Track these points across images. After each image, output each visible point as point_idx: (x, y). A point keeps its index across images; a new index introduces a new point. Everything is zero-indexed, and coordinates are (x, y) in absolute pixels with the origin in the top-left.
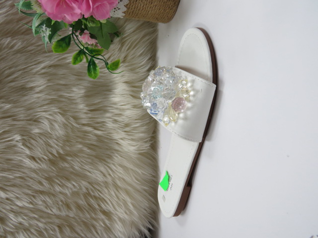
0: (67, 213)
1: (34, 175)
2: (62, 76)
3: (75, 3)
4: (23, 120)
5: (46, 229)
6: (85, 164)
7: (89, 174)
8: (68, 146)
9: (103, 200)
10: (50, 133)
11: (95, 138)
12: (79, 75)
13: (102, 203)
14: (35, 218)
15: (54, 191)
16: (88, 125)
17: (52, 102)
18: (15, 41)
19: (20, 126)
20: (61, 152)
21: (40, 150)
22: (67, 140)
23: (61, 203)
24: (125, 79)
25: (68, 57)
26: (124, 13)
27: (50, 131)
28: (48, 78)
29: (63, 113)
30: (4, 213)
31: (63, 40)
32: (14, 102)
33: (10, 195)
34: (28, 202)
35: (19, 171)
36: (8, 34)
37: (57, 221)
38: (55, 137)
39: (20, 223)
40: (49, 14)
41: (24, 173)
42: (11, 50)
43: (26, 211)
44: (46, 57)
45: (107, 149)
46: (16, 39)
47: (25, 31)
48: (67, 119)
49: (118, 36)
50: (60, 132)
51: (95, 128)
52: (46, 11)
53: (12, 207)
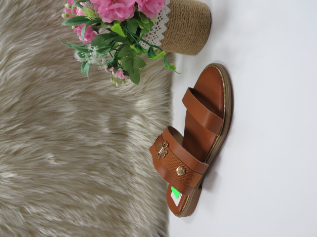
0: (93, 225)
2: (90, 103)
4: (55, 140)
12: (105, 102)
14: (63, 231)
17: (80, 126)
18: (50, 70)
19: (52, 145)
23: (87, 216)
28: (78, 104)
30: (34, 227)
32: (47, 124)
33: (40, 210)
34: (57, 217)
35: (50, 187)
36: (43, 63)
41: (54, 188)
42: (45, 79)
43: (54, 225)
46: (51, 68)
53: (42, 221)
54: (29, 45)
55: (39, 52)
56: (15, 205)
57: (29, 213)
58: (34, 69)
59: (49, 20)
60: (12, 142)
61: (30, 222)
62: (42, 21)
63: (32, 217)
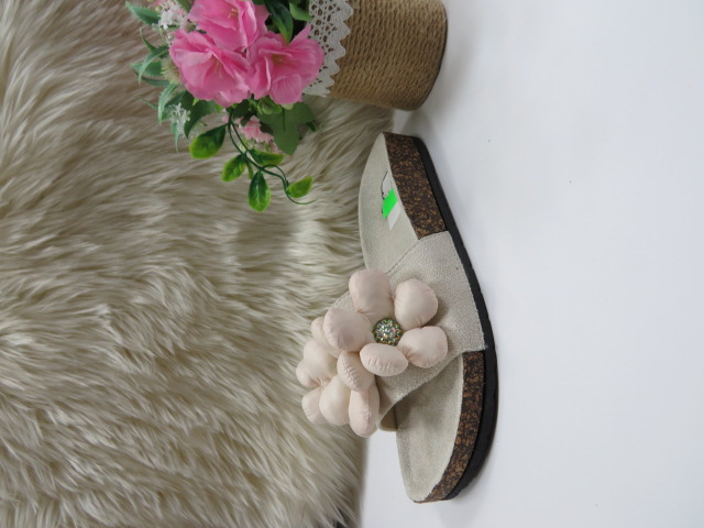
0: (180, 470)
1: (125, 386)
2: (200, 198)
3: (239, 73)
4: (117, 277)
5: (135, 496)
6: (225, 375)
7: (229, 395)
8: (197, 336)
9: (252, 452)
10: (164, 308)
11: (249, 325)
12: (231, 199)
13: (248, 458)
14: (117, 470)
15: (159, 421)
16: (238, 298)
17: (175, 246)
18: (120, 127)
19: (111, 288)
20: (182, 345)
21: (142, 338)
22: (195, 324)
23: (169, 447)
24: (319, 213)
25: (214, 162)
26: (330, 88)
27: (164, 303)
28: (173, 200)
29: (194, 270)
30: (61, 453)
31: (210, 134)
32: (106, 241)
33: (77, 420)
34: (107, 438)
35: (98, 375)
36: (108, 112)
37: (158, 482)
38: (173, 316)
39: (89, 478)
40: (191, 87)
41: (106, 379)
42: (110, 144)
43: (102, 455)
44: (174, 160)
45: (270, 349)
46: (122, 123)
47: (140, 110)
48: (199, 283)
49: (314, 130)
50: (184, 307)
51: (252, 306)
52: (186, 82)
53: (78, 444)
54: (83, 74)
55: (101, 89)
56: (28, 404)
57: (52, 423)
58: (89, 124)
59: (126, 23)
60: (32, 273)
61: (54, 442)
62: (113, 25)
63: (59, 432)
